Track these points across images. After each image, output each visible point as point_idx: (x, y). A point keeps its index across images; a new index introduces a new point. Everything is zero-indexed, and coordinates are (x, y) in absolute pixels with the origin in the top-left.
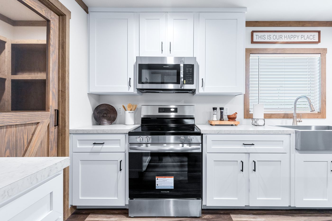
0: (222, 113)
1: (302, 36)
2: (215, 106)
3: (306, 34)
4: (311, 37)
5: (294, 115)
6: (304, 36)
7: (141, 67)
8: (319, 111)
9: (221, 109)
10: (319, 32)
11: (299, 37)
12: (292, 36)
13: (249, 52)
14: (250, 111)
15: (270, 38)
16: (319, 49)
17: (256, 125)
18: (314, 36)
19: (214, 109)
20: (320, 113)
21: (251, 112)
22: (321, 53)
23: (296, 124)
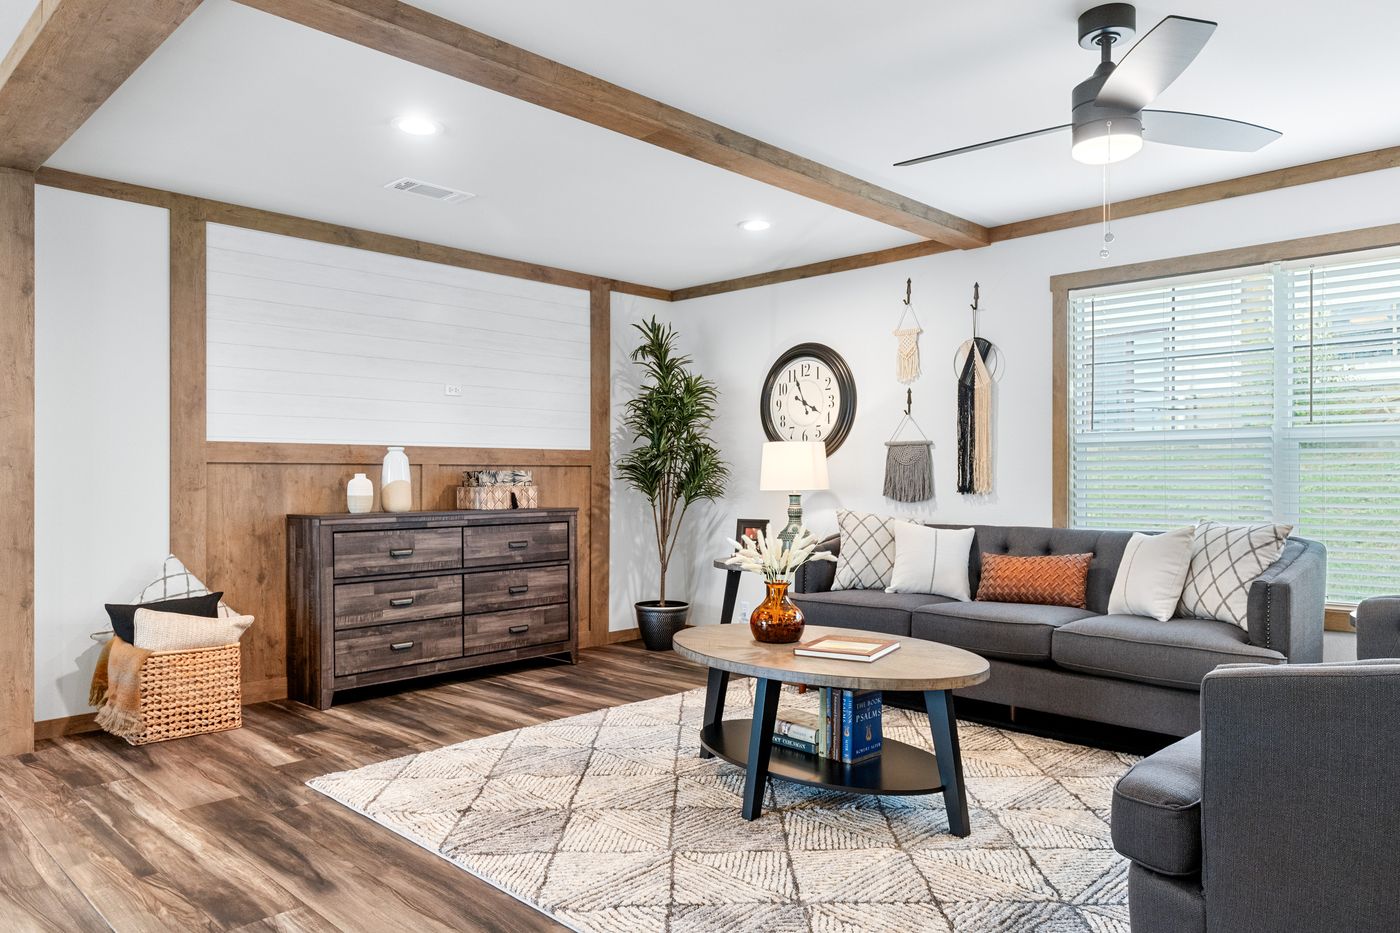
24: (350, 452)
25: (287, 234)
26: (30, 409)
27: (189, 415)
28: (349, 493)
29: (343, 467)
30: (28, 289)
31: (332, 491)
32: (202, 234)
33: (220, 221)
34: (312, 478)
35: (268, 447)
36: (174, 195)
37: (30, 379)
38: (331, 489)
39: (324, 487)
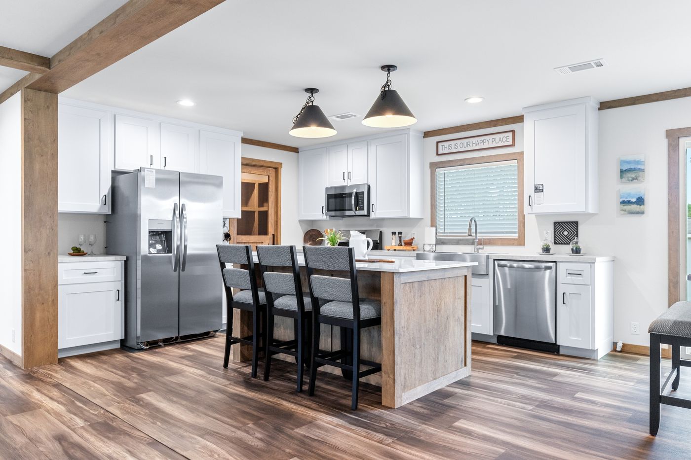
0: (400, 238)
1: (493, 140)
2: (394, 231)
3: (497, 137)
4: (505, 139)
6: (495, 139)
7: (329, 197)
9: (400, 233)
10: (513, 132)
11: (490, 142)
12: (481, 142)
13: (434, 166)
15: (456, 147)
16: (514, 153)
18: (508, 138)
19: (394, 233)
20: (519, 239)
22: (518, 158)
23: (476, 251)
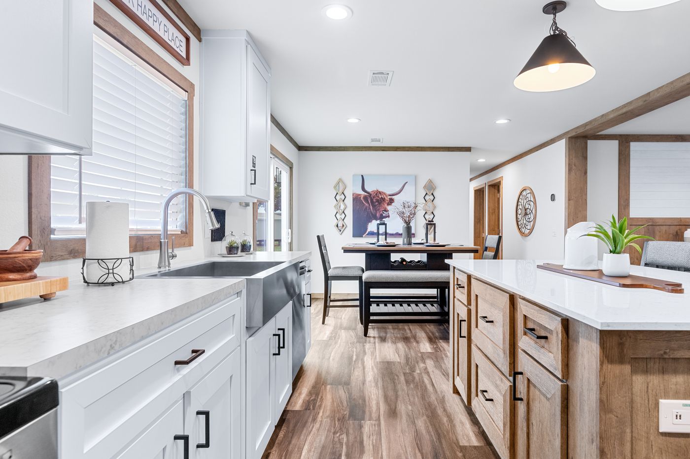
3: (170, 27)
4: (177, 43)
5: (162, 240)
6: (168, 31)
8: (184, 230)
10: (188, 39)
14: (52, 231)
16: (186, 78)
17: (113, 284)
18: (181, 43)
20: (186, 233)
21: (56, 233)
22: (189, 91)
23: (167, 264)
24: (681, 220)
25: (658, 141)
26: (586, 210)
27: (625, 209)
28: (685, 236)
29: (678, 226)
30: (586, 173)
31: (673, 235)
32: (629, 147)
33: (635, 141)
34: (666, 230)
35: (650, 219)
36: (621, 135)
37: (586, 200)
38: (673, 234)
39: (670, 234)
